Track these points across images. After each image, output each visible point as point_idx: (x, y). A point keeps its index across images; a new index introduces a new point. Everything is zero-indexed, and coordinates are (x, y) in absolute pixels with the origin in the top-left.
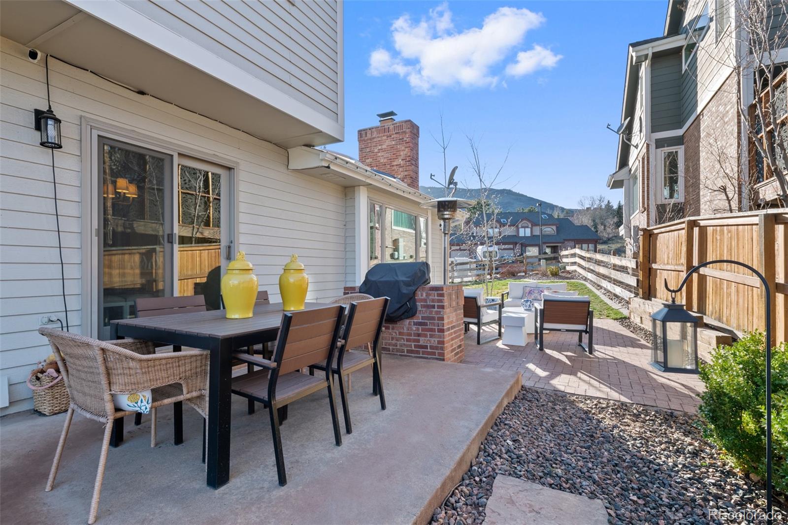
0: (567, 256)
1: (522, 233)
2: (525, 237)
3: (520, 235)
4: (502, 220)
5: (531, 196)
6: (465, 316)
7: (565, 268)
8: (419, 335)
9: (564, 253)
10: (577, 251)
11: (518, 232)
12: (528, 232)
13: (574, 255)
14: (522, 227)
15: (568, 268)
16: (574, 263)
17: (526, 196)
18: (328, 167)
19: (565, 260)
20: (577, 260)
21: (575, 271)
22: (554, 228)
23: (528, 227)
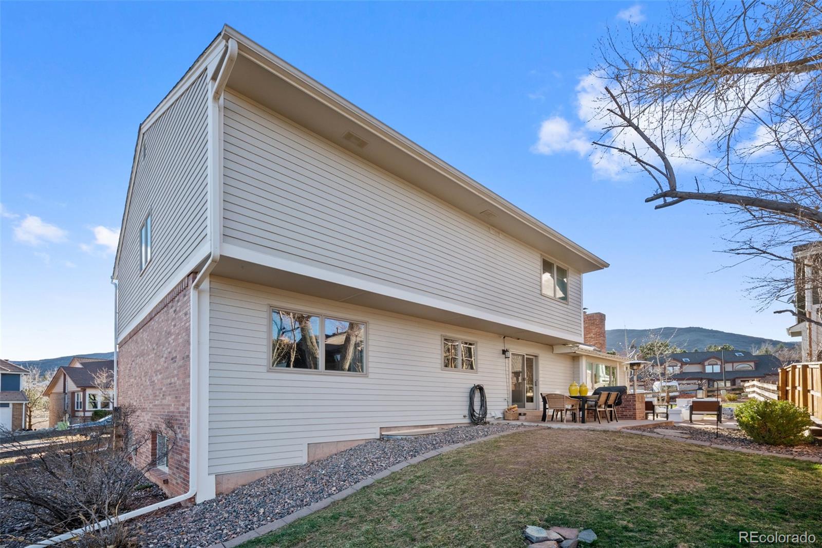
0: (749, 387)
1: (709, 369)
2: (713, 373)
3: (707, 372)
4: (683, 359)
5: (730, 332)
6: (646, 410)
7: (747, 396)
8: (623, 411)
9: (747, 384)
10: (755, 383)
11: (704, 368)
12: (717, 369)
13: (753, 386)
14: (709, 365)
15: (749, 396)
16: (754, 392)
17: (723, 332)
18: (575, 352)
19: (747, 390)
20: (755, 389)
21: (754, 397)
22: (752, 364)
23: (717, 364)
